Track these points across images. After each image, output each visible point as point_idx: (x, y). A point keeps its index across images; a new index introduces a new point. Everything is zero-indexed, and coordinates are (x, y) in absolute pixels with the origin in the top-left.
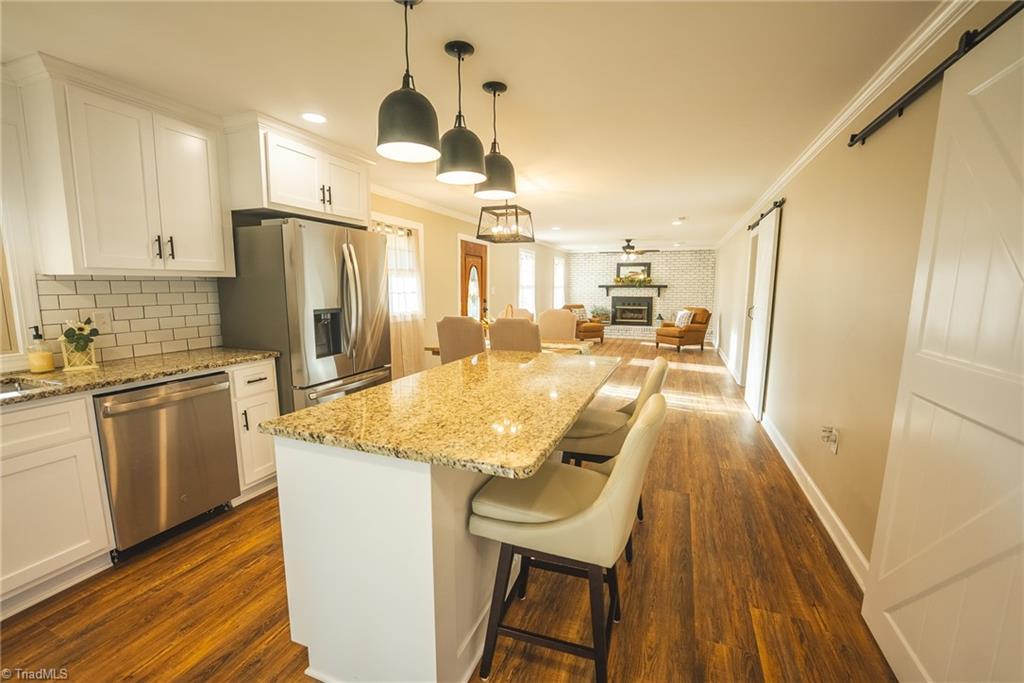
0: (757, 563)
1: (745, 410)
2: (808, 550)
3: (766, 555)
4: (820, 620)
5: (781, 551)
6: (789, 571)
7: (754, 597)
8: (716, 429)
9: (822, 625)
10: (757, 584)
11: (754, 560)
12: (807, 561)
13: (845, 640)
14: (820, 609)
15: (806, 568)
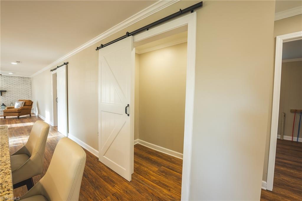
0: (93, 185)
1: (60, 135)
2: (103, 170)
3: (94, 180)
4: (118, 189)
5: (97, 176)
6: (103, 180)
7: (99, 197)
8: (53, 145)
9: (119, 190)
10: (97, 192)
11: (92, 184)
12: (105, 174)
13: (125, 189)
14: (116, 185)
15: (106, 176)
